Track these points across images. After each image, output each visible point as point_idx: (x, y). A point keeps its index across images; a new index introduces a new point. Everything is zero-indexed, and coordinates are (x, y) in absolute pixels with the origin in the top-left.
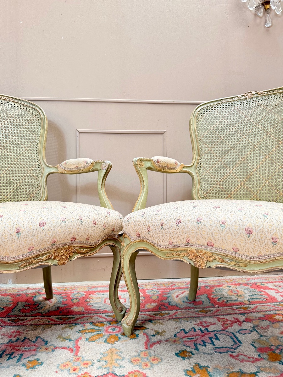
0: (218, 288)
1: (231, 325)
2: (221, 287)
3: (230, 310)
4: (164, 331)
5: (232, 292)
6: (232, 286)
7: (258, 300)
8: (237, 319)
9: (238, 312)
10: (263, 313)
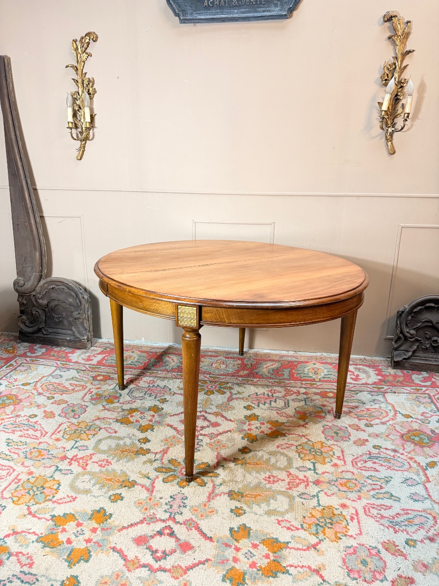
0: (304, 364)
1: (291, 395)
2: (307, 364)
3: (300, 384)
4: (243, 393)
5: (313, 369)
6: (317, 364)
7: (328, 379)
8: (299, 391)
9: (304, 386)
10: (322, 390)
